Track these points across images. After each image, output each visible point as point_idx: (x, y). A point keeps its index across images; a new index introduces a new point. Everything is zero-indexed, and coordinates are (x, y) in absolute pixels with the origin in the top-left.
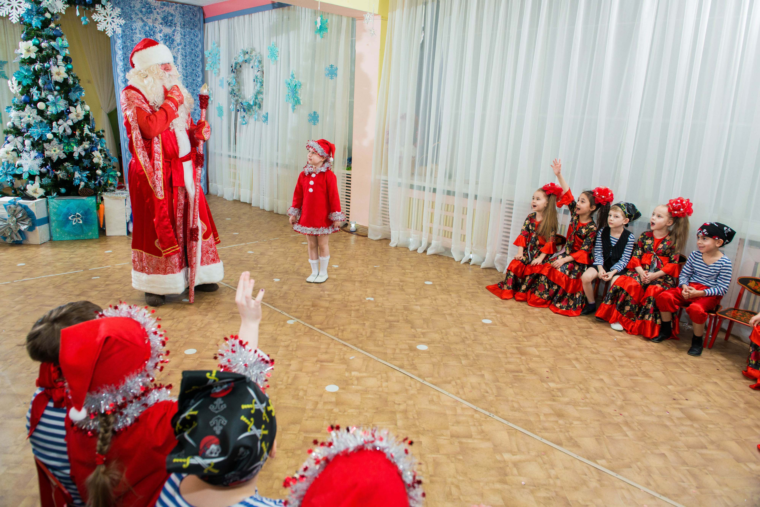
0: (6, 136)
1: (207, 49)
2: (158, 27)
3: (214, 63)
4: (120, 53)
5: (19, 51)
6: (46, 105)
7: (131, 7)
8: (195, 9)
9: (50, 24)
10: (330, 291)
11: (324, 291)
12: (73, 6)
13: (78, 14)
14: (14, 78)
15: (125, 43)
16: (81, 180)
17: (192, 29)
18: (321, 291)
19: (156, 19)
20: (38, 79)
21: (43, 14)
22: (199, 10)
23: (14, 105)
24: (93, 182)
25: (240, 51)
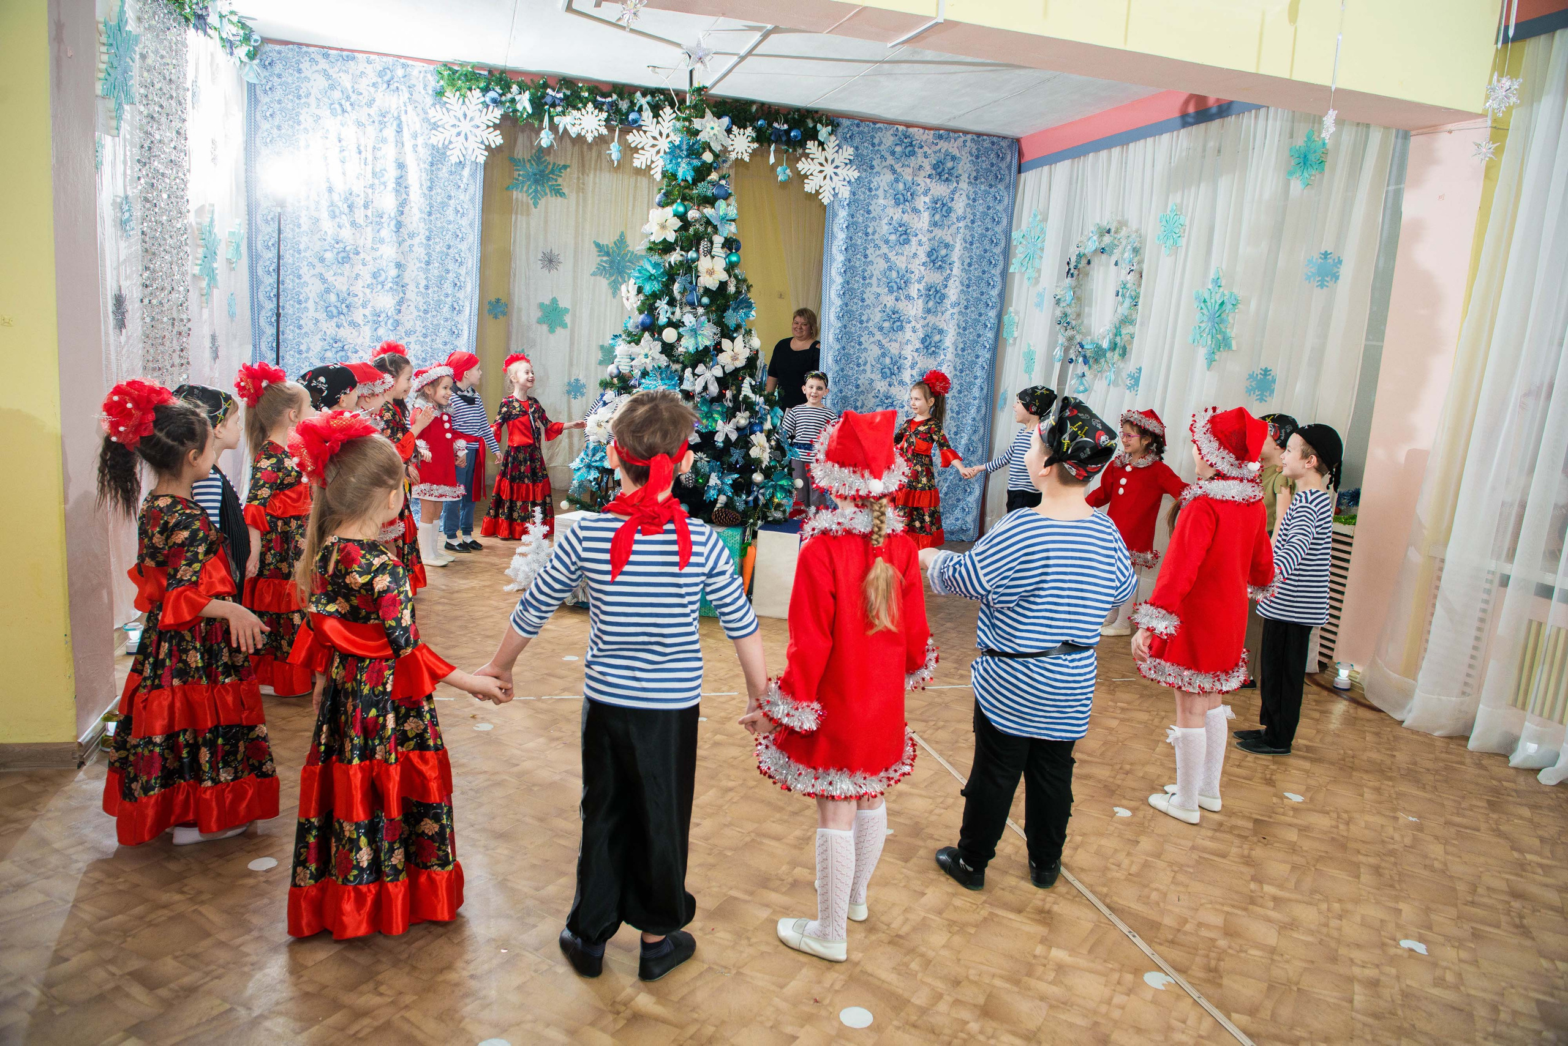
0: (600, 391)
1: (1019, 226)
2: (922, 184)
3: (1029, 257)
4: (841, 236)
5: (647, 228)
6: (679, 334)
7: (873, 145)
8: (1004, 144)
9: (709, 175)
10: (1281, 887)
11: (1261, 882)
12: (766, 145)
13: (772, 160)
14: (632, 281)
15: (853, 216)
16: (720, 491)
17: (991, 186)
18: (1254, 879)
19: (921, 166)
20: (674, 281)
21: (698, 155)
22: (1010, 147)
23: (625, 332)
24: (744, 497)
25: (1092, 228)
